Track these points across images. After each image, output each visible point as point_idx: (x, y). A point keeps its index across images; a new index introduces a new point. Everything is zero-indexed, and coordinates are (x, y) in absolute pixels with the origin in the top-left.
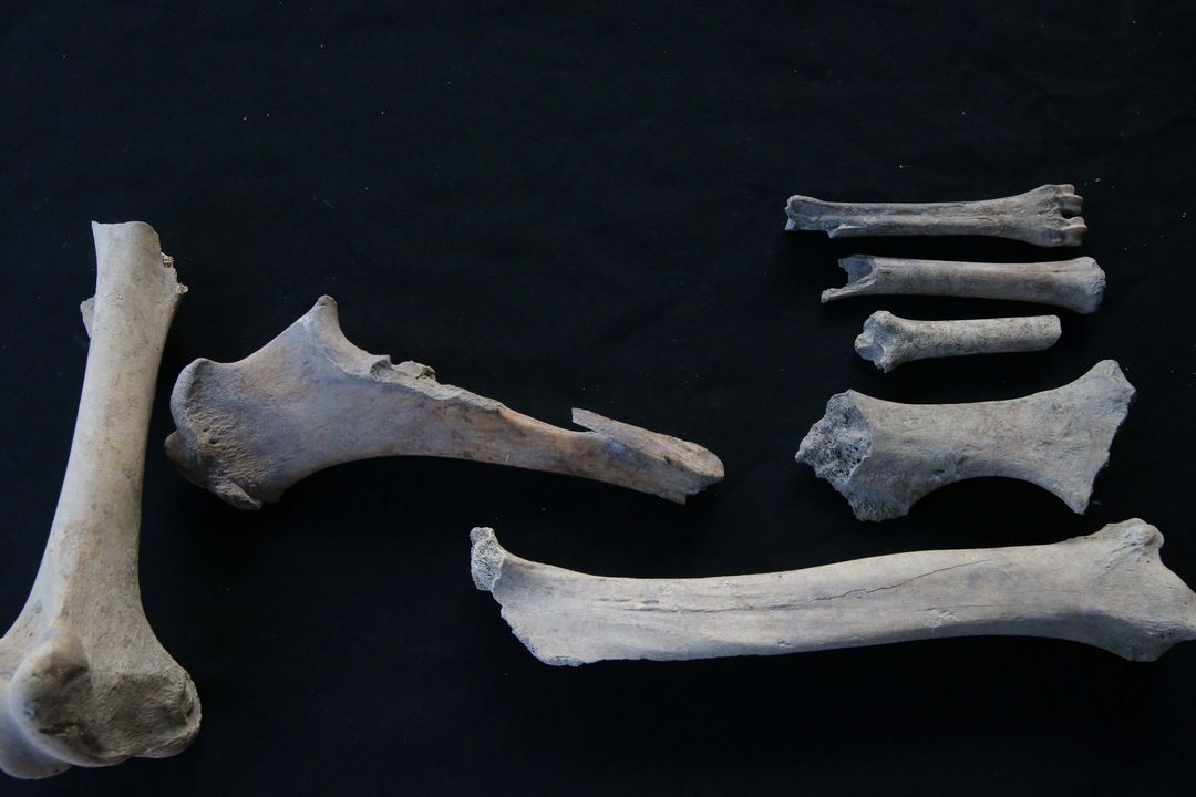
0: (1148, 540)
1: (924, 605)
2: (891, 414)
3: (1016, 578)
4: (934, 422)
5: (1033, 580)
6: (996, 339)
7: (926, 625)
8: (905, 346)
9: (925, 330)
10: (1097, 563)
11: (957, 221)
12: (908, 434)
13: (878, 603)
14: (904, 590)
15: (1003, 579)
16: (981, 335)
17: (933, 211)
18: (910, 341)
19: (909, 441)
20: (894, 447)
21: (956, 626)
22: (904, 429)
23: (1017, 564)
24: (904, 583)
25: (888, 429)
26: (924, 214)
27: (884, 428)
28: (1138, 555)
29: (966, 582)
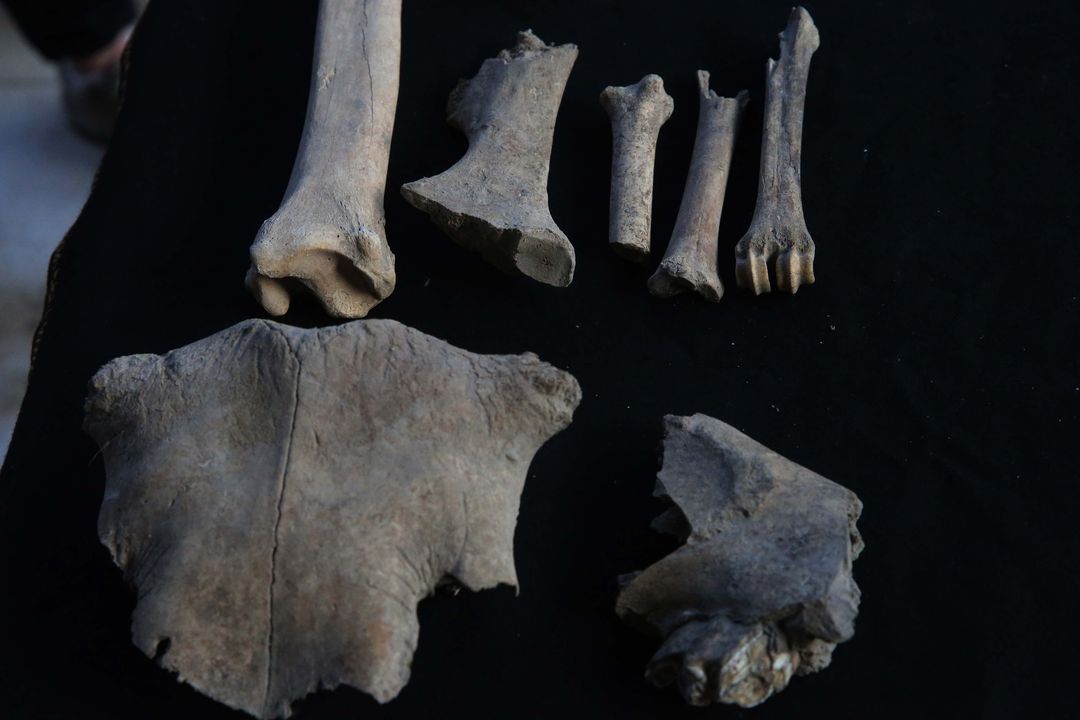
0: (362, 241)
1: (340, 66)
2: (546, 79)
3: (349, 134)
4: (531, 113)
5: (344, 147)
6: (622, 185)
7: (321, 66)
8: (623, 106)
9: (639, 123)
10: (348, 197)
11: (770, 158)
12: (521, 89)
13: (350, 36)
14: (358, 54)
15: (350, 124)
16: (629, 171)
17: (786, 136)
18: (629, 110)
19: (513, 90)
20: (510, 80)
21: (316, 88)
22: (528, 87)
23: (363, 138)
24: (365, 54)
25: (529, 75)
26: (782, 130)
27: (531, 70)
28: (347, 228)
29: (354, 98)
